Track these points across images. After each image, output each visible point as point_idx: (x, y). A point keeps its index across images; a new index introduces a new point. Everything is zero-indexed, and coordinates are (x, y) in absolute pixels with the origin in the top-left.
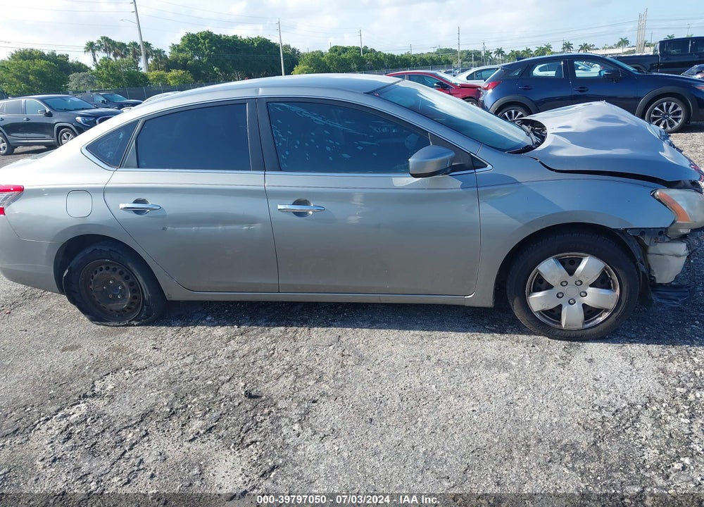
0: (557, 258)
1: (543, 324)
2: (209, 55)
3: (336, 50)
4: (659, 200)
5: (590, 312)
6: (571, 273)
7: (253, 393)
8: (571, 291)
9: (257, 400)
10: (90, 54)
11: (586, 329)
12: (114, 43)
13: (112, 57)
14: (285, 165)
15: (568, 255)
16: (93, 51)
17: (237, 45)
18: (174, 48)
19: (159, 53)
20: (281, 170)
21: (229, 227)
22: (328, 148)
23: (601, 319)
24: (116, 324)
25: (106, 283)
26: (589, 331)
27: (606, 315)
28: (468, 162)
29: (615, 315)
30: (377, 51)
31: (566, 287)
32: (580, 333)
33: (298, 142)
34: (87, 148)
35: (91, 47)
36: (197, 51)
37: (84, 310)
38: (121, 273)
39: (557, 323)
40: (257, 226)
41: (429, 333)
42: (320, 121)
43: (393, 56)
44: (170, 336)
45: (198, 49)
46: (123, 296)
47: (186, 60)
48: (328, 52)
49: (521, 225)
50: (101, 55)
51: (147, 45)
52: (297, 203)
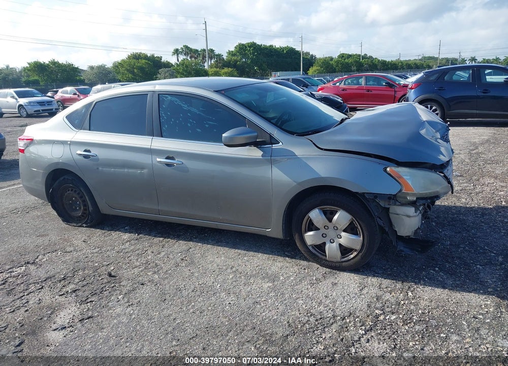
0: (321, 209)
1: (314, 254)
2: (252, 59)
3: (343, 57)
4: (389, 174)
5: (344, 250)
6: (330, 220)
7: (113, 274)
8: (331, 233)
9: (113, 278)
10: (175, 56)
11: (342, 262)
12: (191, 50)
13: (189, 58)
14: (164, 134)
15: (328, 207)
16: (178, 55)
17: (271, 52)
18: (230, 53)
19: (219, 56)
20: (162, 137)
21: (130, 171)
22: (189, 125)
23: (352, 256)
24: (75, 225)
25: (71, 199)
26: (344, 263)
27: (355, 253)
28: (268, 139)
29: (360, 254)
30: (374, 57)
31: (328, 230)
32: (338, 265)
33: (173, 120)
34: (66, 117)
35: (176, 52)
36: (245, 56)
37: (60, 215)
38: (78, 194)
39: (323, 255)
40: (145, 171)
41: (245, 252)
42: (185, 107)
43: (385, 61)
44: (98, 235)
45: (245, 54)
46: (80, 208)
47: (236, 61)
48: (337, 57)
49: (296, 184)
50: (181, 57)
51: (212, 51)
52: (167, 158)
